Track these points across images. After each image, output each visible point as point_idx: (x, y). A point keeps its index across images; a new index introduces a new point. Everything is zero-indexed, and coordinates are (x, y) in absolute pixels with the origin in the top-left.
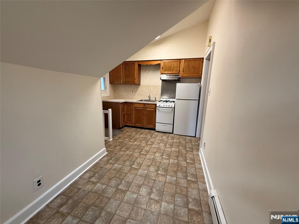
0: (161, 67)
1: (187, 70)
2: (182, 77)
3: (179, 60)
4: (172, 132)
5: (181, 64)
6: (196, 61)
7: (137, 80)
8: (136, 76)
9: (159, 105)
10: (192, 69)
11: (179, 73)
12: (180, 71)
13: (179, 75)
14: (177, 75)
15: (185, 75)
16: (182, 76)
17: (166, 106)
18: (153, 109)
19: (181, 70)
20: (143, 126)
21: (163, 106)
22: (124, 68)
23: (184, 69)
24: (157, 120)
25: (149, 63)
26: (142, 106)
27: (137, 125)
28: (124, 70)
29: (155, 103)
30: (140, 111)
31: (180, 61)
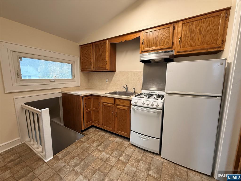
0: (141, 41)
1: (189, 39)
2: (178, 54)
3: (172, 24)
4: (158, 153)
5: (176, 31)
6: (210, 19)
7: (109, 64)
8: (107, 59)
9: (136, 103)
10: (200, 37)
11: (171, 48)
12: (173, 44)
13: (172, 51)
14: (168, 52)
15: (184, 49)
16: (178, 52)
17: (148, 105)
18: (126, 108)
19: (176, 41)
20: (113, 131)
21: (142, 105)
22: (94, 51)
23: (183, 39)
24: (133, 127)
25: (124, 39)
26: (112, 101)
27: (106, 128)
28: (94, 53)
29: (130, 99)
30: (109, 108)
31: (174, 25)
